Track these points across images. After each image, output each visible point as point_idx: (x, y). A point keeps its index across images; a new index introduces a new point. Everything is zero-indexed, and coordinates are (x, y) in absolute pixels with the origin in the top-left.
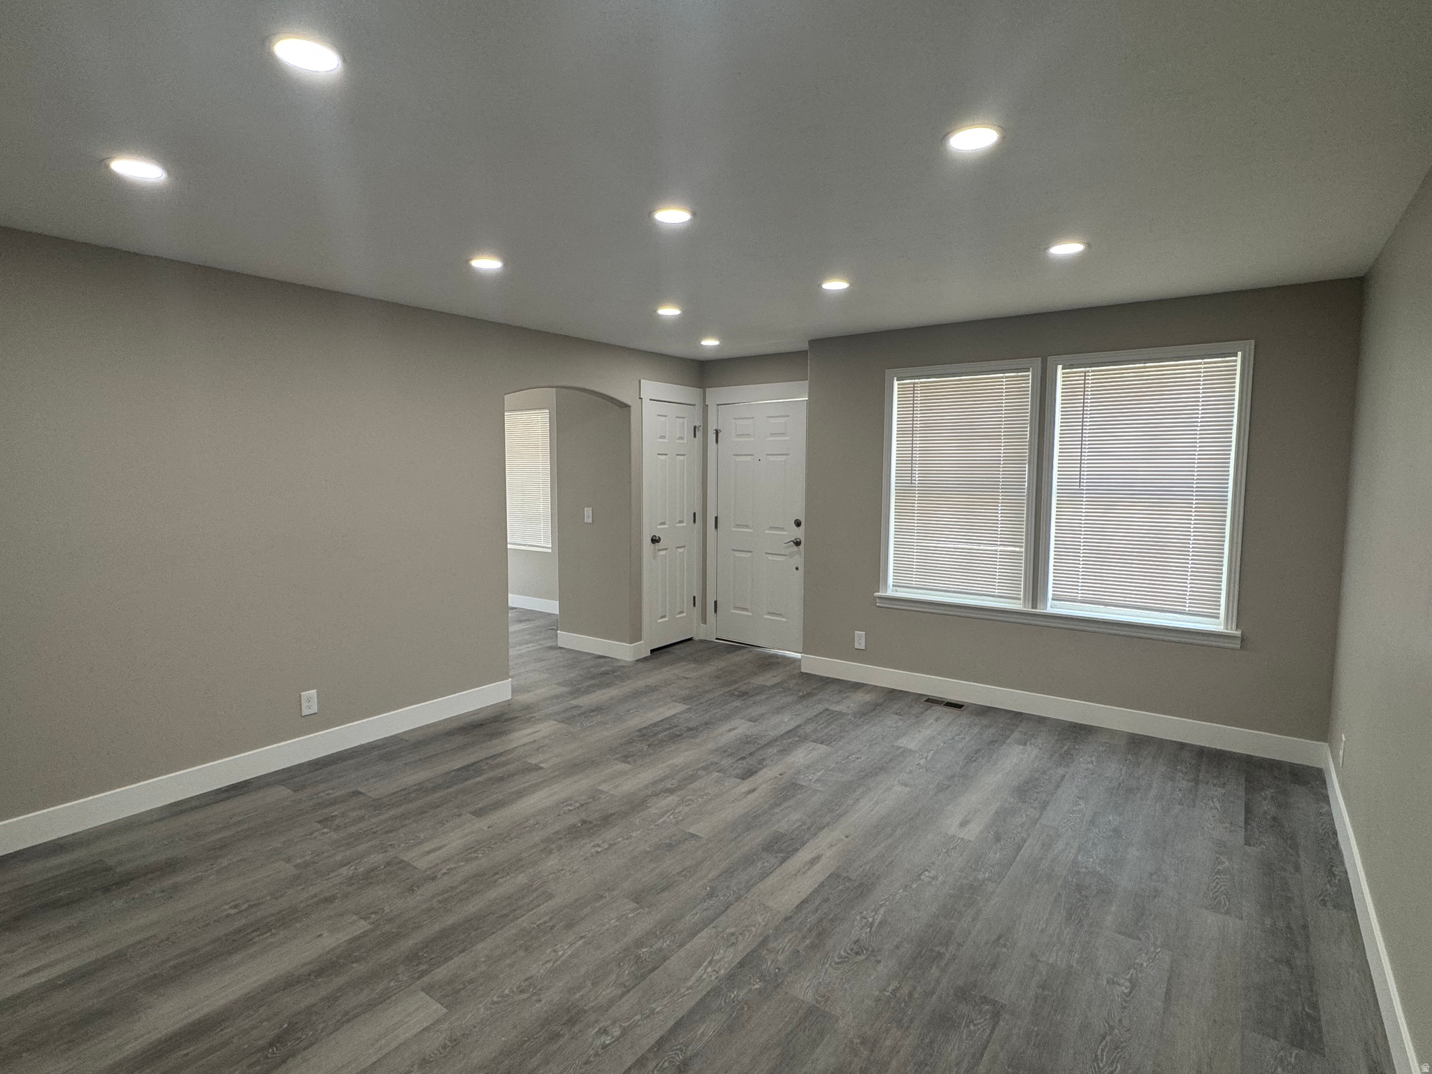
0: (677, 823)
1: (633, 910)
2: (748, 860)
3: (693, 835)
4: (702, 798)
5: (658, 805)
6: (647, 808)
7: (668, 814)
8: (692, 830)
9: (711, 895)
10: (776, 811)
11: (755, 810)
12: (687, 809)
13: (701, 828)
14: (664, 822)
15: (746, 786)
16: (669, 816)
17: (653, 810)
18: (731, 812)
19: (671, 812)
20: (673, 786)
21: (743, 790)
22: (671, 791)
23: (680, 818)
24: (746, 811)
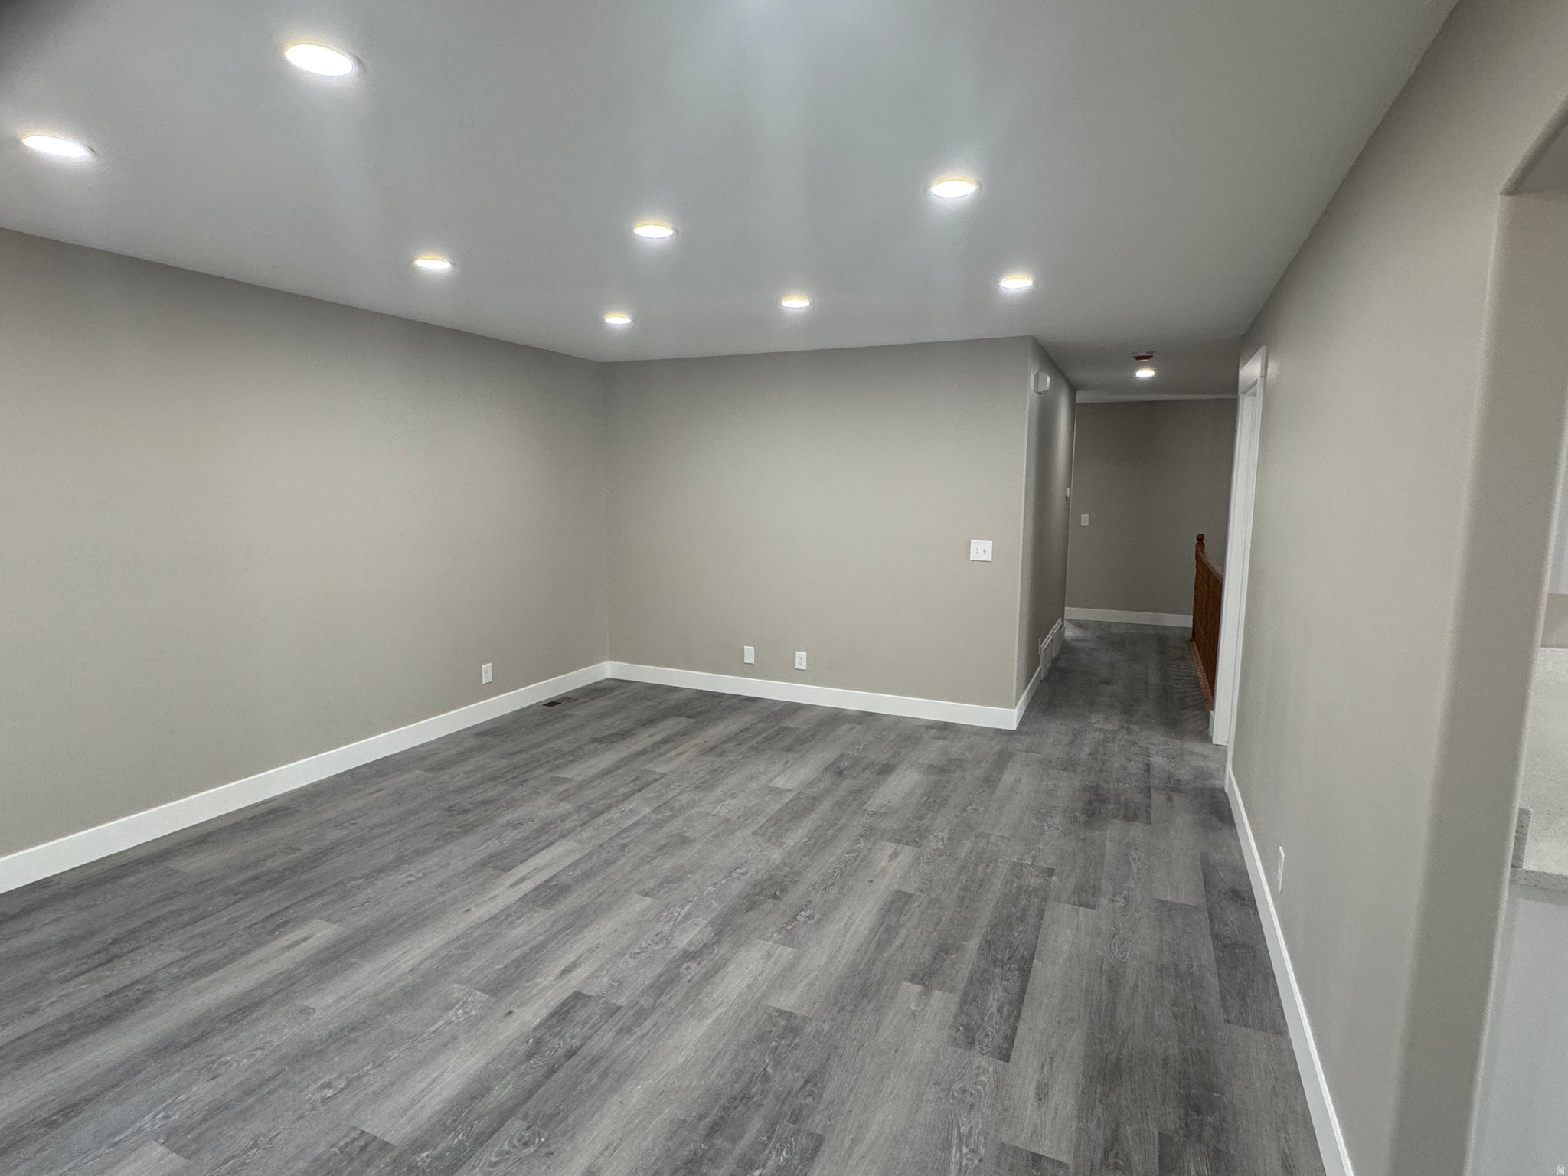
0: (667, 906)
1: (685, 832)
2: (588, 875)
3: (646, 895)
4: (641, 948)
5: (698, 929)
6: (711, 924)
7: (680, 917)
8: (649, 901)
9: (624, 846)
10: (542, 938)
11: (567, 938)
12: (659, 927)
13: (638, 905)
14: (683, 907)
15: (575, 981)
16: (679, 914)
17: (702, 921)
18: (601, 932)
19: (678, 920)
20: (685, 966)
21: (579, 970)
22: (689, 956)
23: (665, 914)
24: (581, 935)
